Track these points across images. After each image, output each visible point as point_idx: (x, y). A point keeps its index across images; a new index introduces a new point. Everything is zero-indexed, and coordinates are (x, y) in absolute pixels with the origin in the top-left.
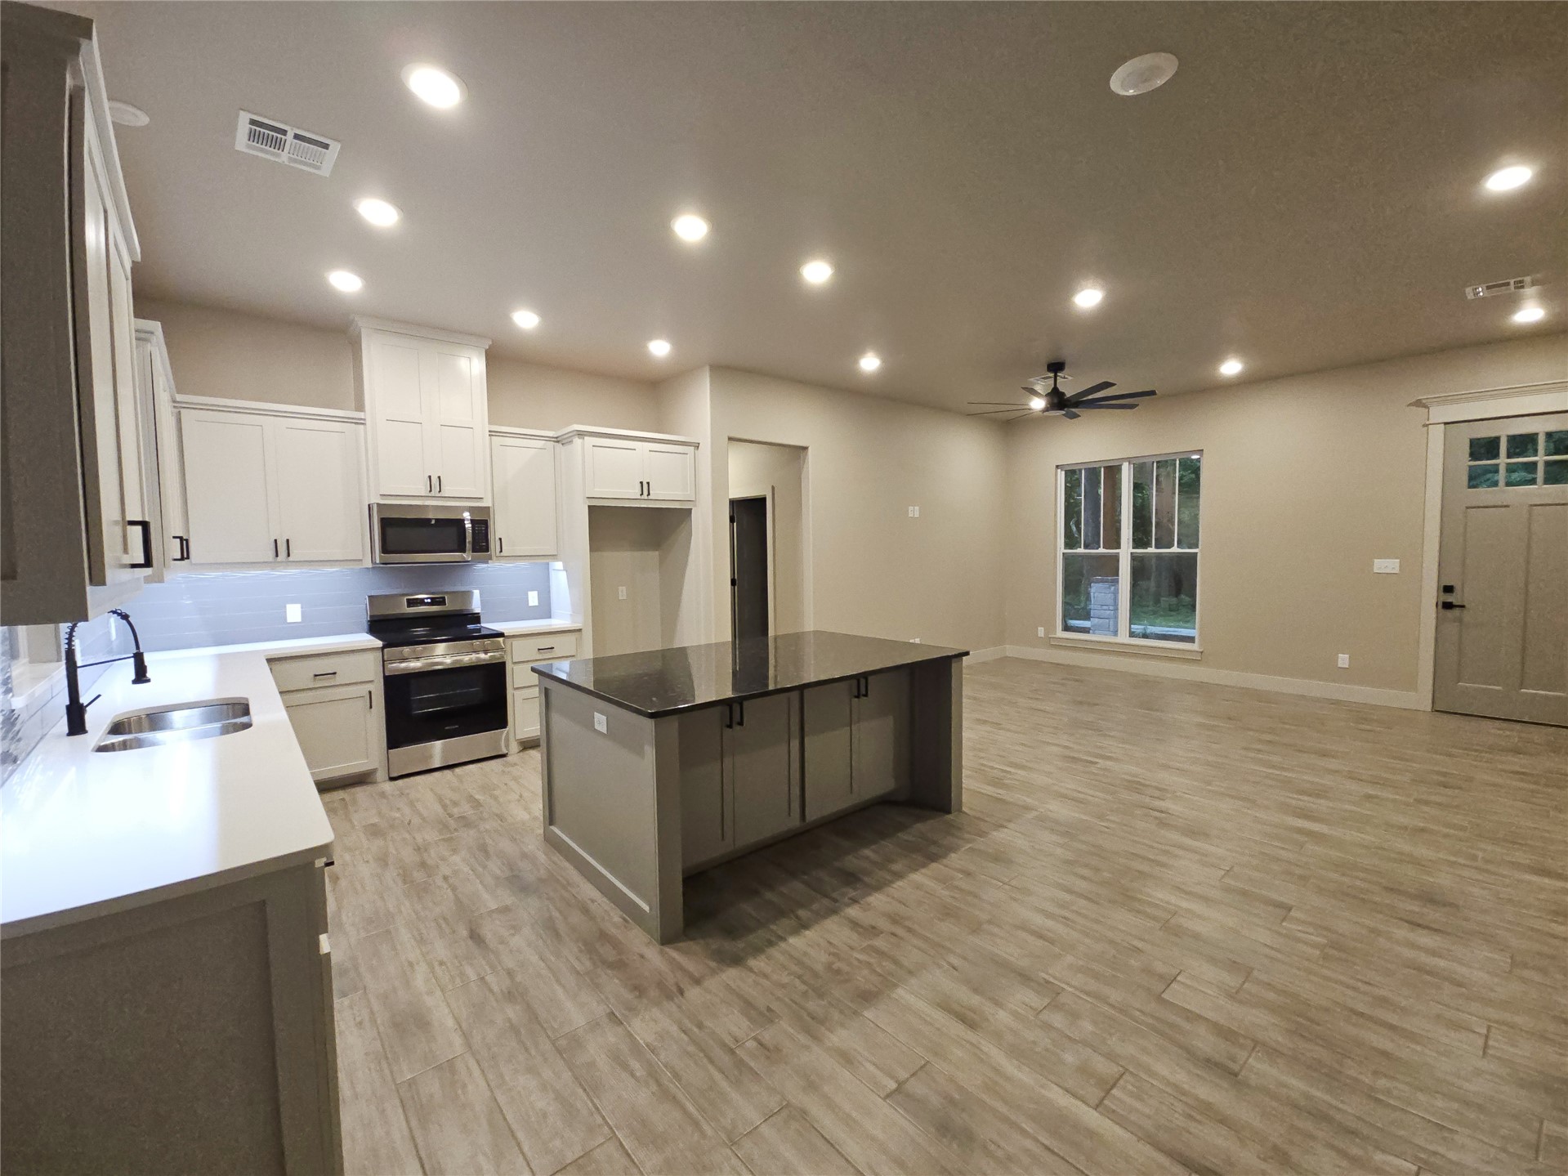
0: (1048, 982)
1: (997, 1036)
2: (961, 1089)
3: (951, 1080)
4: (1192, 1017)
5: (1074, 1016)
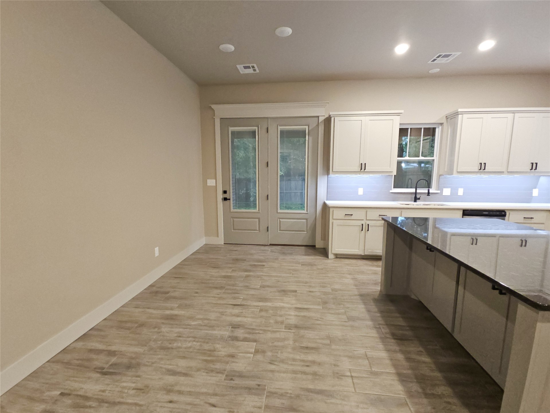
0: (290, 329)
1: (290, 308)
2: (287, 297)
3: (290, 297)
4: (245, 340)
5: (277, 322)
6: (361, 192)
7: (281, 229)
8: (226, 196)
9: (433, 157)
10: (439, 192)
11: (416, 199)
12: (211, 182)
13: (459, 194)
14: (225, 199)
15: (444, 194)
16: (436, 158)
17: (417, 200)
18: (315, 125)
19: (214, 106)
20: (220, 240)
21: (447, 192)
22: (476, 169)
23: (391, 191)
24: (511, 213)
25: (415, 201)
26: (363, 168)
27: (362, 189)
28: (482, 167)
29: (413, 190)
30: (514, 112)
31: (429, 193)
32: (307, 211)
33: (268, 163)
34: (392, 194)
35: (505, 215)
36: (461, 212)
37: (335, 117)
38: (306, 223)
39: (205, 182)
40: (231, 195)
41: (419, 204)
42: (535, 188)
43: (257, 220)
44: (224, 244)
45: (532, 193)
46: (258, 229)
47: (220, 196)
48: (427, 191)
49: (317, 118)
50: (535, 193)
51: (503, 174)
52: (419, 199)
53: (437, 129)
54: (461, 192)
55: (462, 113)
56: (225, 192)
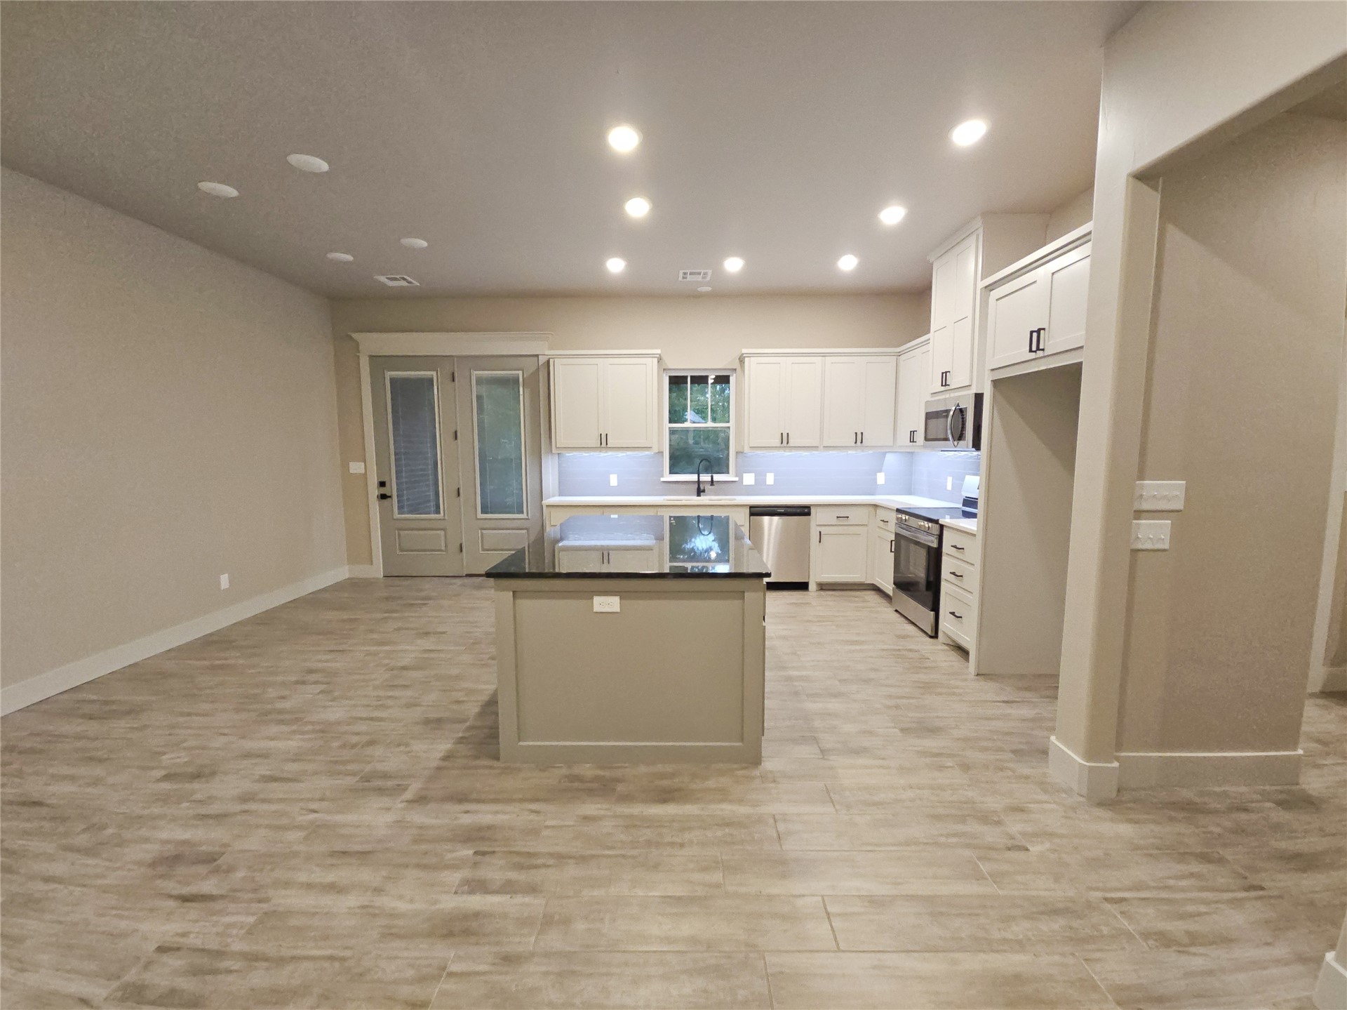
6: (614, 480)
7: (485, 548)
8: (384, 491)
9: (728, 422)
10: (737, 479)
11: (700, 492)
12: (356, 468)
13: (768, 483)
14: (383, 497)
15: (744, 483)
16: (732, 424)
17: (702, 494)
18: (533, 369)
19: (355, 336)
20: (376, 570)
21: (749, 479)
22: (777, 442)
23: (662, 479)
24: (819, 509)
25: (699, 495)
26: (603, 442)
27: (616, 475)
28: (785, 440)
29: (694, 477)
30: (824, 355)
31: (712, 482)
32: (527, 515)
33: (456, 432)
34: (664, 484)
35: (808, 514)
36: (747, 511)
37: (556, 360)
38: (526, 536)
39: (345, 466)
40: (393, 489)
41: (704, 499)
42: (880, 471)
43: (442, 533)
44: (384, 577)
45: (876, 479)
46: (443, 548)
47: (374, 491)
48: (709, 479)
49: (536, 358)
50: (881, 478)
51: (817, 450)
52: (704, 491)
53: (731, 378)
54: (770, 479)
55: (751, 355)
56: (382, 484)
